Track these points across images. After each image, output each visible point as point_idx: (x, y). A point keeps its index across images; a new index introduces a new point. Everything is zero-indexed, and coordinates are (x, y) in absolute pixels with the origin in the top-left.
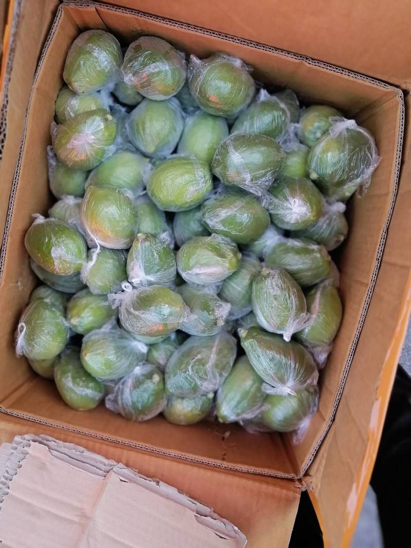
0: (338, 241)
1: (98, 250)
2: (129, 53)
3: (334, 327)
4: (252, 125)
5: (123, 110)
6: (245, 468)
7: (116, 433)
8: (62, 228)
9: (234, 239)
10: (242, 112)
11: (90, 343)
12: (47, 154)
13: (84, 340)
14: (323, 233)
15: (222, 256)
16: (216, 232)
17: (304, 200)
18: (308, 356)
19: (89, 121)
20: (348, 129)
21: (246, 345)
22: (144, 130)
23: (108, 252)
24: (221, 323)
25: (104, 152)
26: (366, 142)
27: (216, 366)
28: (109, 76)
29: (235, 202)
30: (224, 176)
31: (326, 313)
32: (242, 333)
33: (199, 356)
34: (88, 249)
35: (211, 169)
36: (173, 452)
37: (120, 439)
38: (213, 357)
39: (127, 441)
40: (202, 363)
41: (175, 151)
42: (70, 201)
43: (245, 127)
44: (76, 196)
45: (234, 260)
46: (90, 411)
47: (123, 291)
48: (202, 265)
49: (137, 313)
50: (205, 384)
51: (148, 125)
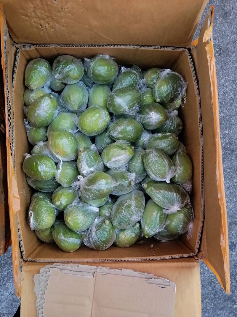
0: (179, 130)
1: (62, 163)
2: (54, 65)
3: (190, 171)
4: (122, 84)
5: (56, 94)
6: (166, 257)
7: (93, 257)
8: (41, 157)
9: (128, 140)
10: (115, 80)
11: (68, 213)
12: (24, 123)
13: (65, 212)
14: (170, 127)
15: (124, 149)
16: (118, 139)
17: (156, 112)
18: (181, 189)
19: (43, 101)
20: (168, 74)
21: (148, 191)
22: (70, 99)
23: (66, 163)
24: (133, 184)
25: (53, 114)
26: (178, 77)
27: (136, 207)
28: (47, 78)
29: (123, 121)
30: (115, 111)
31: (184, 165)
32: (145, 186)
33: (126, 204)
34: (56, 164)
35: (108, 109)
36: (126, 259)
37: (97, 259)
38: (133, 203)
39: (100, 259)
40: (129, 207)
41: (87, 107)
42: (41, 144)
43: (119, 86)
44: (44, 141)
45: (131, 150)
46: (77, 250)
47: (79, 180)
48: (115, 156)
49: (89, 188)
50: (133, 217)
51: (71, 96)
